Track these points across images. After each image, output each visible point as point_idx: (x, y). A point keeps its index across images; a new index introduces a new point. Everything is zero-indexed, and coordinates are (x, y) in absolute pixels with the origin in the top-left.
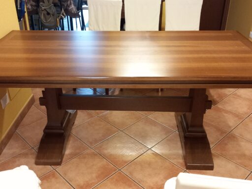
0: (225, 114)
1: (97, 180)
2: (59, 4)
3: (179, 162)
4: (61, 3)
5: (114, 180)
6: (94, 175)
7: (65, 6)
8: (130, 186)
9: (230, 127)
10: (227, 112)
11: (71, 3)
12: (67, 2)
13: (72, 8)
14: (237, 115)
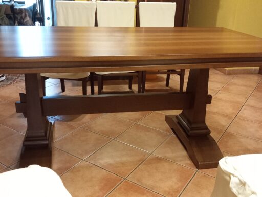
0: (214, 116)
1: (101, 193)
2: (12, 16)
3: (187, 164)
4: (14, 15)
5: (123, 190)
6: (97, 188)
7: (19, 18)
8: (143, 194)
9: (224, 126)
10: (215, 113)
11: (25, 15)
12: (22, 14)
13: (28, 21)
14: (225, 116)
